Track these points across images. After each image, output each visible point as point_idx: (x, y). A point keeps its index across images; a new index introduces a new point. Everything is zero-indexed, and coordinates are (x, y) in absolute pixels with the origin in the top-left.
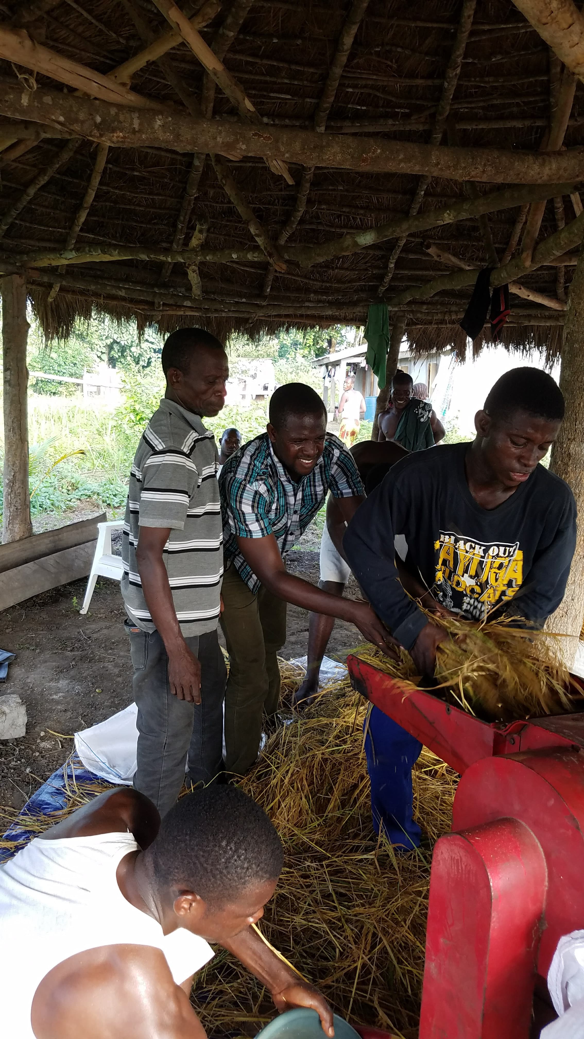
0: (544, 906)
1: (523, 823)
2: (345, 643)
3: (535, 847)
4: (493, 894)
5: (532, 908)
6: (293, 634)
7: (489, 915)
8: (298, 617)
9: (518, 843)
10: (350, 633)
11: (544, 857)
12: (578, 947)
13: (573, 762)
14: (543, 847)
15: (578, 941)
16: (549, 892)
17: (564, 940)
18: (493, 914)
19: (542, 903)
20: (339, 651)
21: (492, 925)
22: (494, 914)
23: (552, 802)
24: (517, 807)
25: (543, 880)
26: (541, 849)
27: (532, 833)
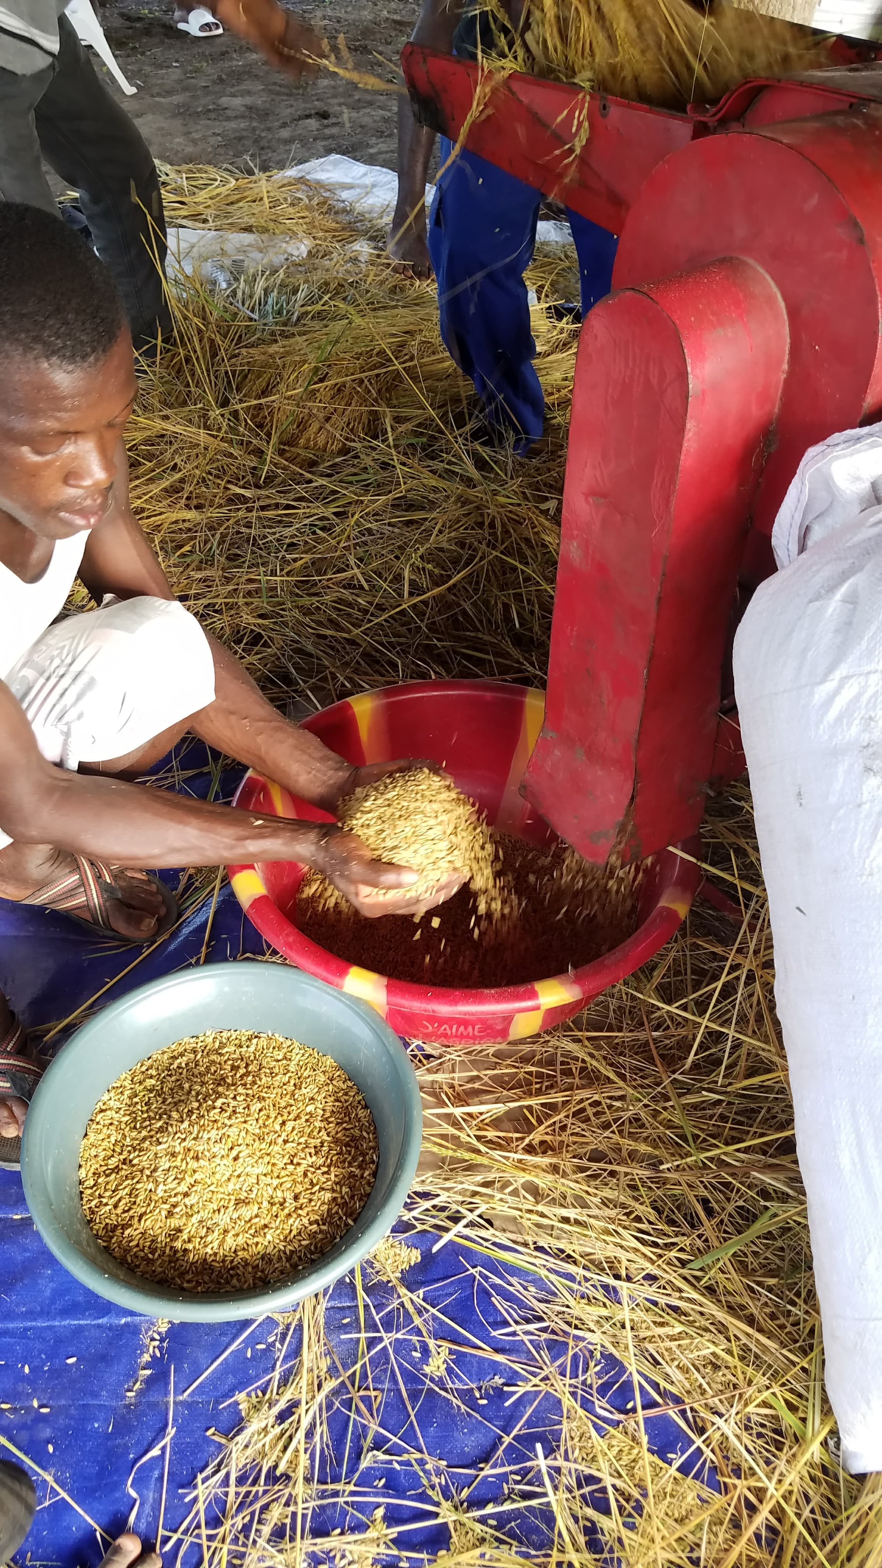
0: (776, 410)
1: (751, 261)
2: (383, 132)
3: (770, 300)
4: (691, 386)
5: (756, 413)
6: (284, 125)
7: (682, 429)
8: (290, 95)
9: (741, 296)
10: (389, 114)
11: (786, 317)
12: (837, 458)
13: (856, 126)
14: (785, 299)
15: (838, 448)
16: (786, 381)
17: (811, 452)
18: (688, 426)
19: (774, 405)
20: (372, 147)
21: (685, 444)
22: (690, 425)
23: (814, 200)
24: (741, 231)
25: (781, 362)
26: (782, 304)
27: (768, 278)
